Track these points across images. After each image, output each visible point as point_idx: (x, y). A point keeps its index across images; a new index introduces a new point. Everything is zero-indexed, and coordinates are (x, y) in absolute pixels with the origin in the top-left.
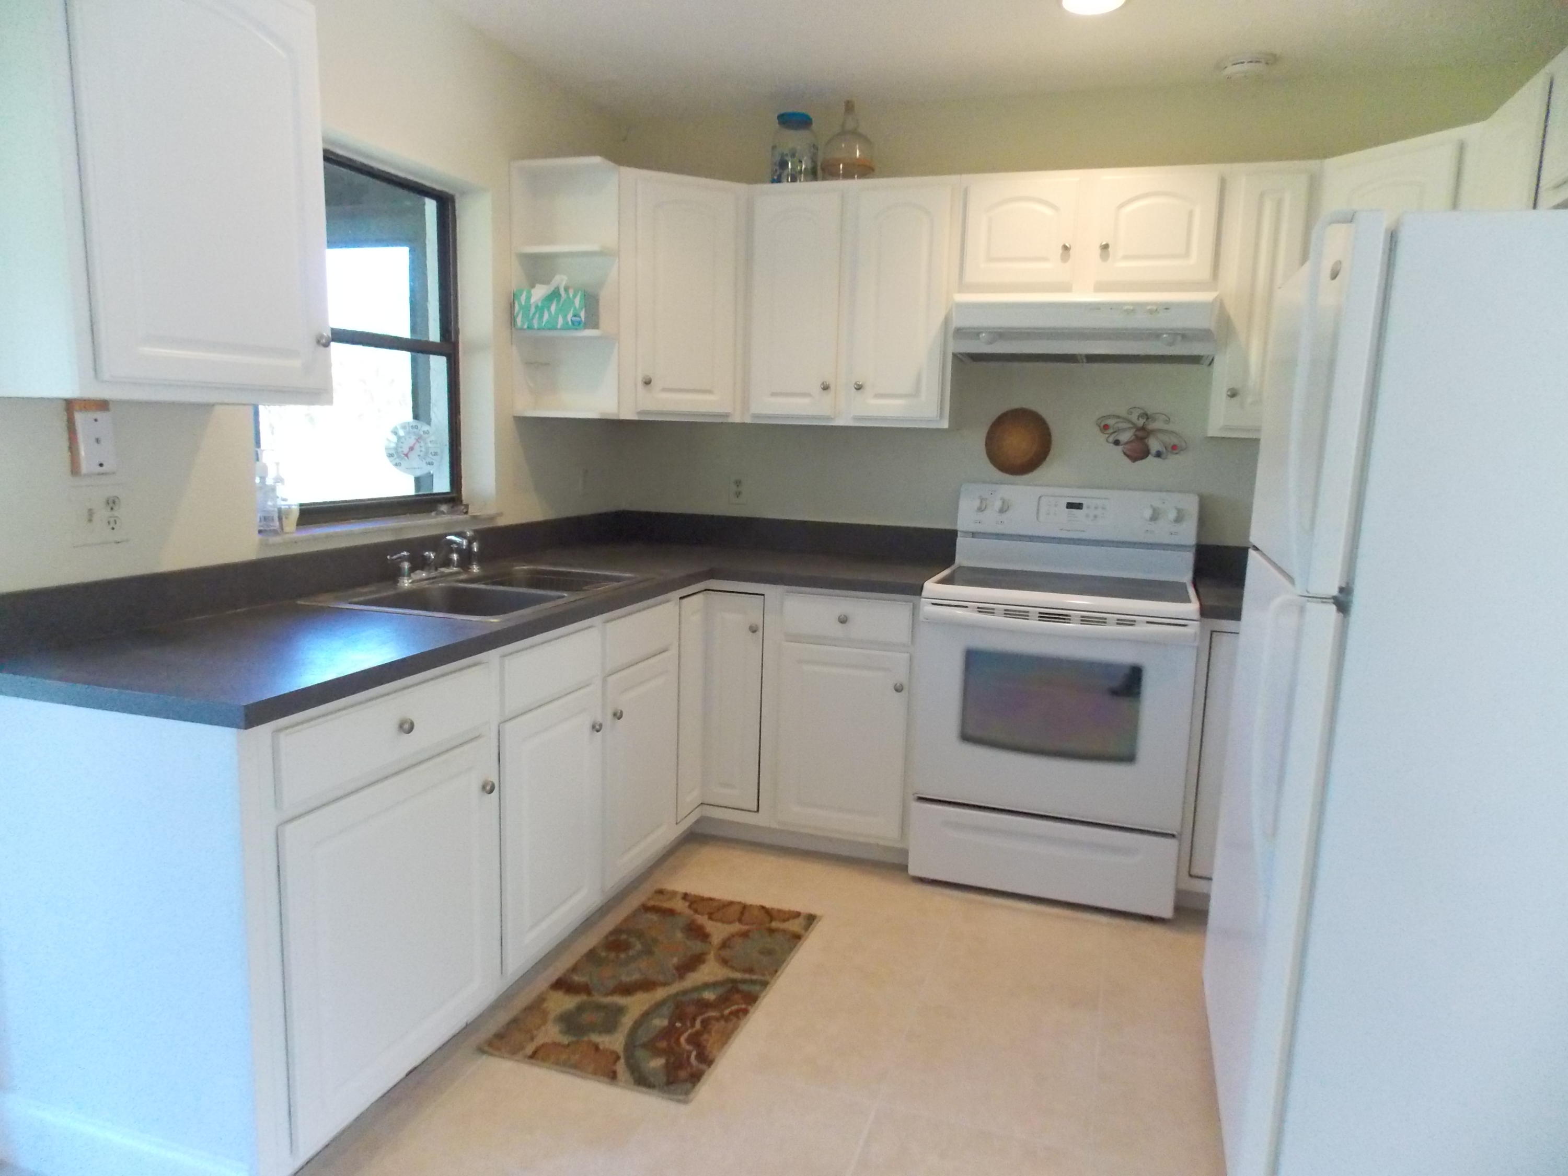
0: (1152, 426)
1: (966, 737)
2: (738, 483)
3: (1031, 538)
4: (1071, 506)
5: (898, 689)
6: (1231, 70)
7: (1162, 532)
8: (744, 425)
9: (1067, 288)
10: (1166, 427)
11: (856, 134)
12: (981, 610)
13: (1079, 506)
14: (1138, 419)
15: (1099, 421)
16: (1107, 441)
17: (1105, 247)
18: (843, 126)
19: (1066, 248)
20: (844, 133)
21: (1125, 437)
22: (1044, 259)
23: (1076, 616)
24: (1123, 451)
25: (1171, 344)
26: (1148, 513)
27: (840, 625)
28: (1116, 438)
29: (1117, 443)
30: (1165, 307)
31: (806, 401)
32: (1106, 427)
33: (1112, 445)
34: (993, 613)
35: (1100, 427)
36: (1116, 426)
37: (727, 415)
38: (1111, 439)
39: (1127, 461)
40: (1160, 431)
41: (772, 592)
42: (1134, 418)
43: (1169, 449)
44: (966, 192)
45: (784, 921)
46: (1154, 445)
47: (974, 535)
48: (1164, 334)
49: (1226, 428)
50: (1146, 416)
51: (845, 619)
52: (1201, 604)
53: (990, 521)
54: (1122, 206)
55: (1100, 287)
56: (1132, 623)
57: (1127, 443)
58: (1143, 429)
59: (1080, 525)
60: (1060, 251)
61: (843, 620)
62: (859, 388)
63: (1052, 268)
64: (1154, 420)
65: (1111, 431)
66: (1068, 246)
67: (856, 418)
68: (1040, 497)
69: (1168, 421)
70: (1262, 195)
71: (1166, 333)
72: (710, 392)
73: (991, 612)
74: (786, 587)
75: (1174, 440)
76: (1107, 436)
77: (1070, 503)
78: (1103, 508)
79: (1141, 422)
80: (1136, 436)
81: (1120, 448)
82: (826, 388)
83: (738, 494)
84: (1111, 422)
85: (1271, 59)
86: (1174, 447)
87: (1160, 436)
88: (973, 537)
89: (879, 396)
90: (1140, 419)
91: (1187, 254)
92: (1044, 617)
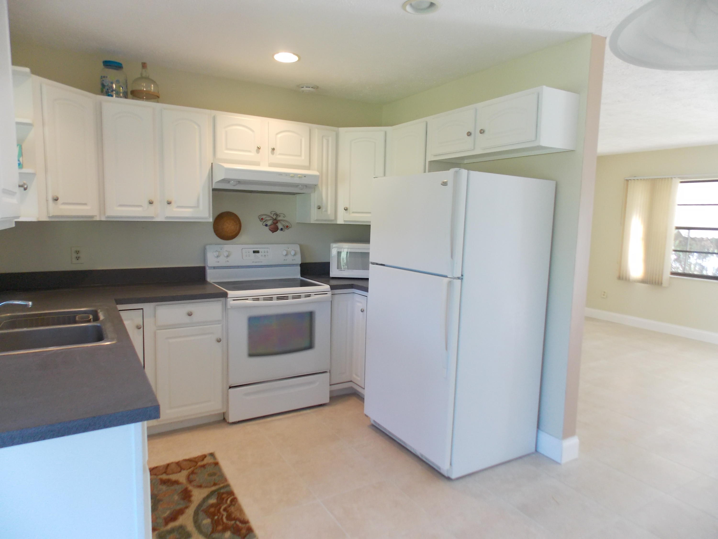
0: (279, 218)
1: (251, 355)
2: (77, 252)
3: (238, 267)
4: (254, 252)
5: (219, 341)
6: (305, 89)
7: (289, 260)
8: (101, 222)
9: (258, 164)
10: (284, 219)
11: (147, 79)
12: (254, 300)
13: (258, 252)
14: (273, 216)
15: (259, 217)
16: (263, 225)
17: (273, 149)
18: (141, 74)
19: (259, 148)
20: (143, 78)
21: (269, 223)
22: (250, 151)
23: (290, 296)
24: (269, 228)
25: (302, 189)
26: (285, 253)
27: (189, 317)
28: (266, 224)
29: (266, 225)
30: (304, 176)
31: (140, 209)
32: (262, 219)
33: (265, 226)
34: (259, 300)
35: (259, 219)
36: (266, 219)
37: (92, 217)
38: (264, 224)
39: (271, 232)
40: (281, 220)
41: (148, 307)
42: (272, 215)
43: (285, 227)
44: (214, 119)
45: (203, 460)
46: (280, 226)
47: (214, 268)
48: (300, 185)
49: (317, 220)
50: (277, 215)
51: (191, 314)
52: (329, 285)
53: (222, 261)
54: (277, 134)
55: (271, 165)
56: (309, 296)
57: (270, 225)
58: (275, 219)
59: (260, 259)
60: (256, 148)
61: (190, 314)
62: (169, 203)
63: (252, 155)
64: (280, 216)
65: (264, 221)
66: (259, 147)
67: (167, 218)
68: (242, 249)
69: (284, 217)
70: (323, 137)
71: (301, 185)
72: (85, 204)
73: (258, 299)
74: (154, 303)
75: (287, 224)
76: (263, 222)
77: (254, 251)
78: (267, 252)
79: (274, 217)
80: (274, 223)
81: (268, 227)
82: (151, 203)
83: (78, 258)
84: (264, 217)
85: (316, 87)
86: (287, 227)
87: (282, 222)
88: (214, 269)
89: (178, 207)
90: (274, 216)
91: (300, 156)
92: (279, 298)
